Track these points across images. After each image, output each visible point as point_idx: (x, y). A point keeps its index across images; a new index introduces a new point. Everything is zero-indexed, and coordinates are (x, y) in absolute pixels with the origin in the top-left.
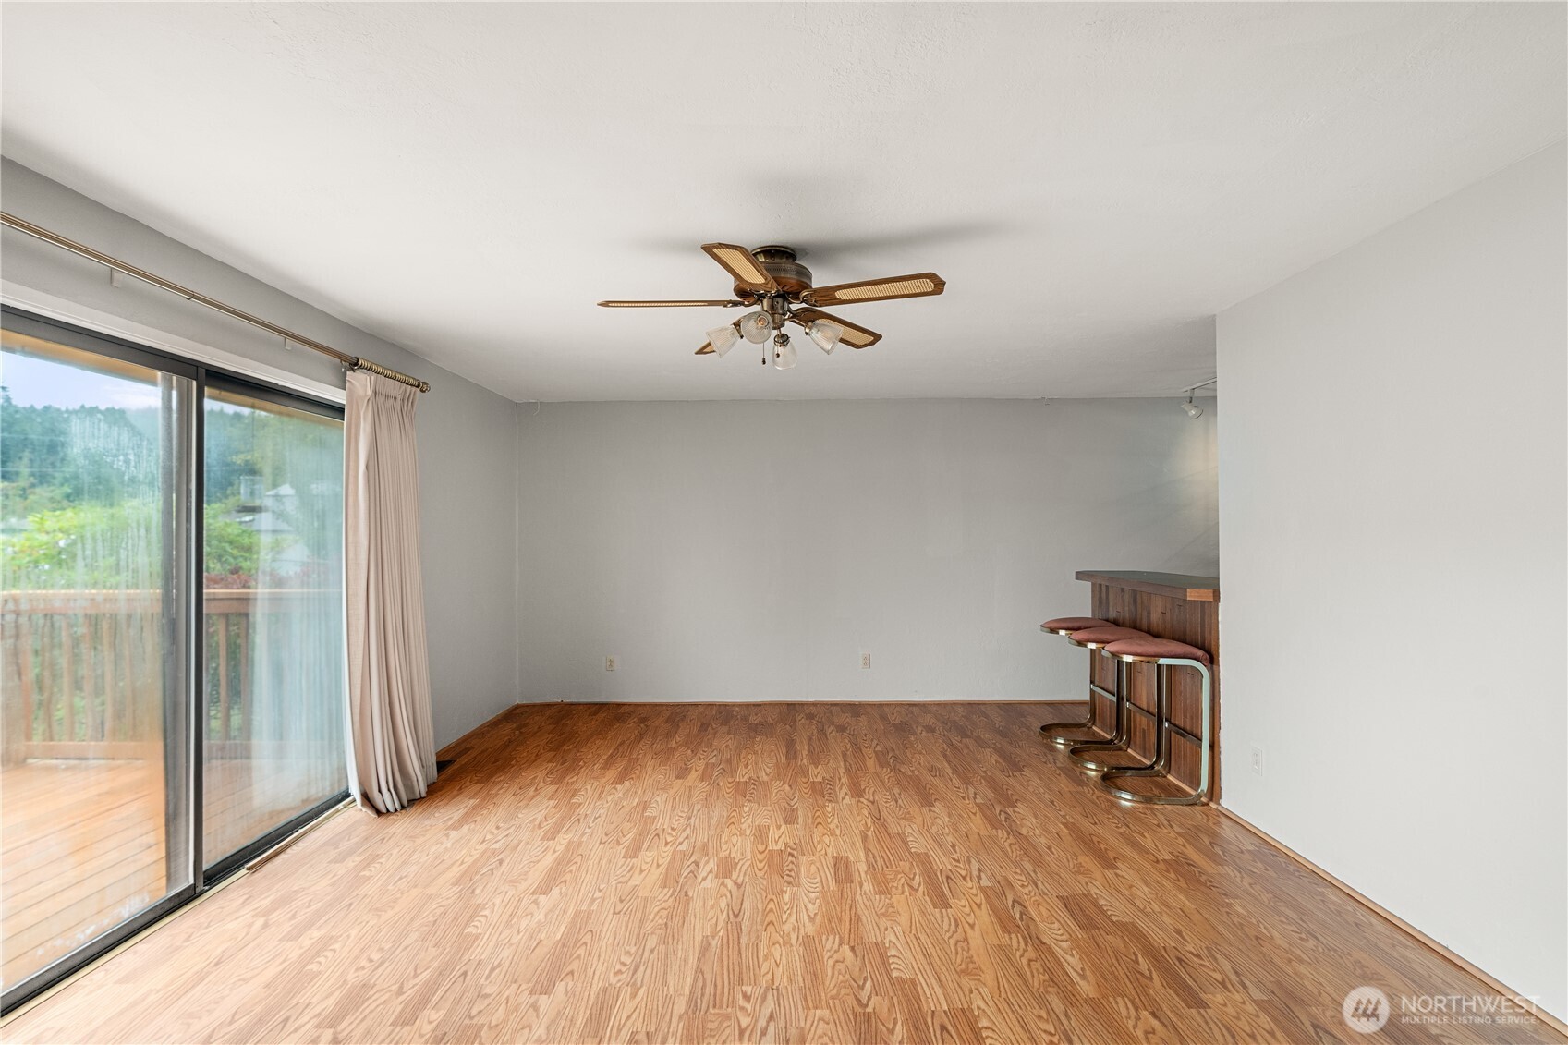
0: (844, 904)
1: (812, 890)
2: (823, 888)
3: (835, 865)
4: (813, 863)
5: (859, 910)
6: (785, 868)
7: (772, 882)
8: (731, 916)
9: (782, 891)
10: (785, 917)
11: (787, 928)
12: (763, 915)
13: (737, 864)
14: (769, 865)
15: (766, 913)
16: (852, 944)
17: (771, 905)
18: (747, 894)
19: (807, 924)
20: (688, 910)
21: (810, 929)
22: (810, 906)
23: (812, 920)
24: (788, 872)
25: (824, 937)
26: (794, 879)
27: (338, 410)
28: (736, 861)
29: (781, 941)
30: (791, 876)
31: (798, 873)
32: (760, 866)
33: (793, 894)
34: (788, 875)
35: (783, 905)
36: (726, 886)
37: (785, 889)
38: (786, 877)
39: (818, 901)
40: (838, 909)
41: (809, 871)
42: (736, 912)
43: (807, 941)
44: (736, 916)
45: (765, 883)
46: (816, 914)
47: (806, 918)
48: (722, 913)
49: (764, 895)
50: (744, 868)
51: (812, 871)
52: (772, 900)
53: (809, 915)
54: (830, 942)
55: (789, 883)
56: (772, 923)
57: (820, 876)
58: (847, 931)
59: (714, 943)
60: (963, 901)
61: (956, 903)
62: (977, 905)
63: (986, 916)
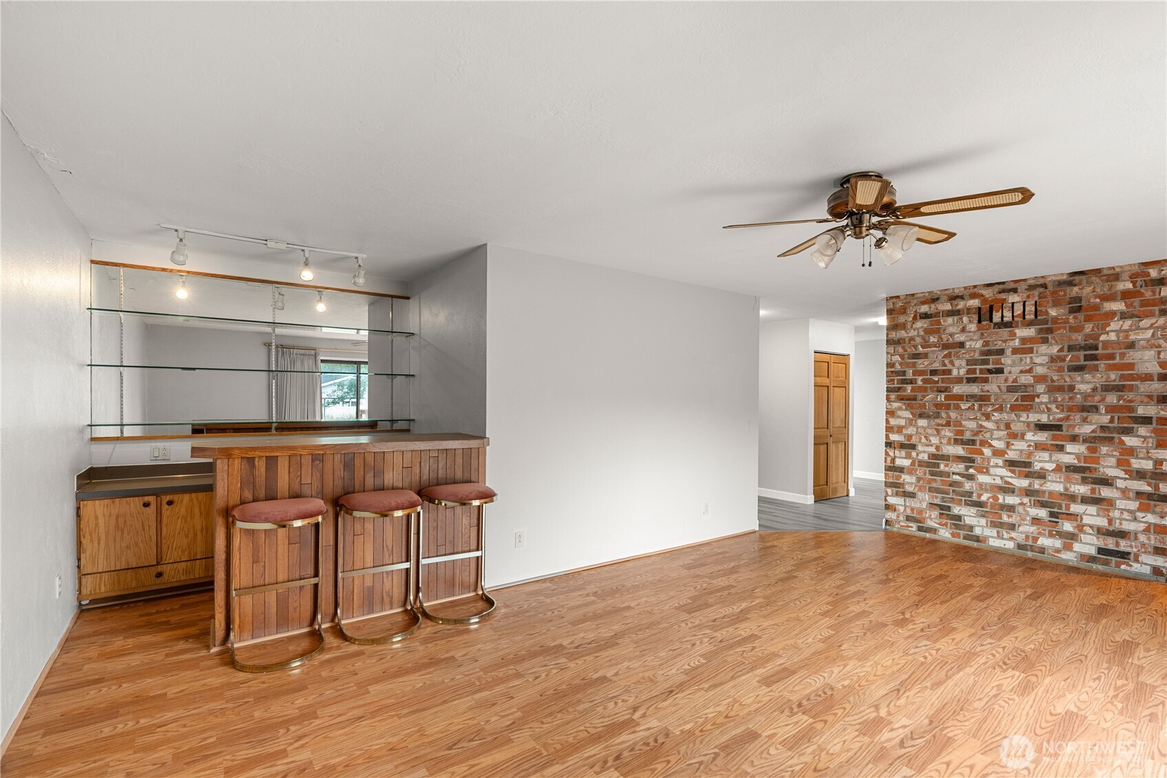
0: (811, 662)
1: (820, 677)
2: (811, 674)
3: (778, 681)
4: (792, 691)
5: (807, 656)
6: (821, 699)
7: (845, 696)
8: (902, 691)
12: (877, 681)
13: (859, 723)
14: (832, 707)
15: (873, 681)
16: (837, 647)
17: (864, 683)
18: (875, 698)
20: (936, 711)
22: (836, 671)
23: (845, 665)
24: (823, 695)
25: (849, 656)
26: (823, 689)
28: (857, 726)
29: (879, 666)
32: (839, 711)
33: (839, 682)
35: (855, 679)
36: (888, 711)
37: (840, 687)
39: (826, 671)
40: (819, 662)
41: (804, 688)
42: (896, 692)
43: (862, 659)
44: (898, 690)
45: (852, 697)
46: (839, 666)
47: (848, 667)
48: (908, 695)
49: (861, 691)
50: (856, 717)
51: (802, 686)
52: (859, 686)
54: (849, 653)
55: (832, 688)
57: (801, 681)
58: (831, 652)
59: (928, 684)
60: (739, 632)
61: (745, 633)
62: (737, 628)
63: (743, 625)
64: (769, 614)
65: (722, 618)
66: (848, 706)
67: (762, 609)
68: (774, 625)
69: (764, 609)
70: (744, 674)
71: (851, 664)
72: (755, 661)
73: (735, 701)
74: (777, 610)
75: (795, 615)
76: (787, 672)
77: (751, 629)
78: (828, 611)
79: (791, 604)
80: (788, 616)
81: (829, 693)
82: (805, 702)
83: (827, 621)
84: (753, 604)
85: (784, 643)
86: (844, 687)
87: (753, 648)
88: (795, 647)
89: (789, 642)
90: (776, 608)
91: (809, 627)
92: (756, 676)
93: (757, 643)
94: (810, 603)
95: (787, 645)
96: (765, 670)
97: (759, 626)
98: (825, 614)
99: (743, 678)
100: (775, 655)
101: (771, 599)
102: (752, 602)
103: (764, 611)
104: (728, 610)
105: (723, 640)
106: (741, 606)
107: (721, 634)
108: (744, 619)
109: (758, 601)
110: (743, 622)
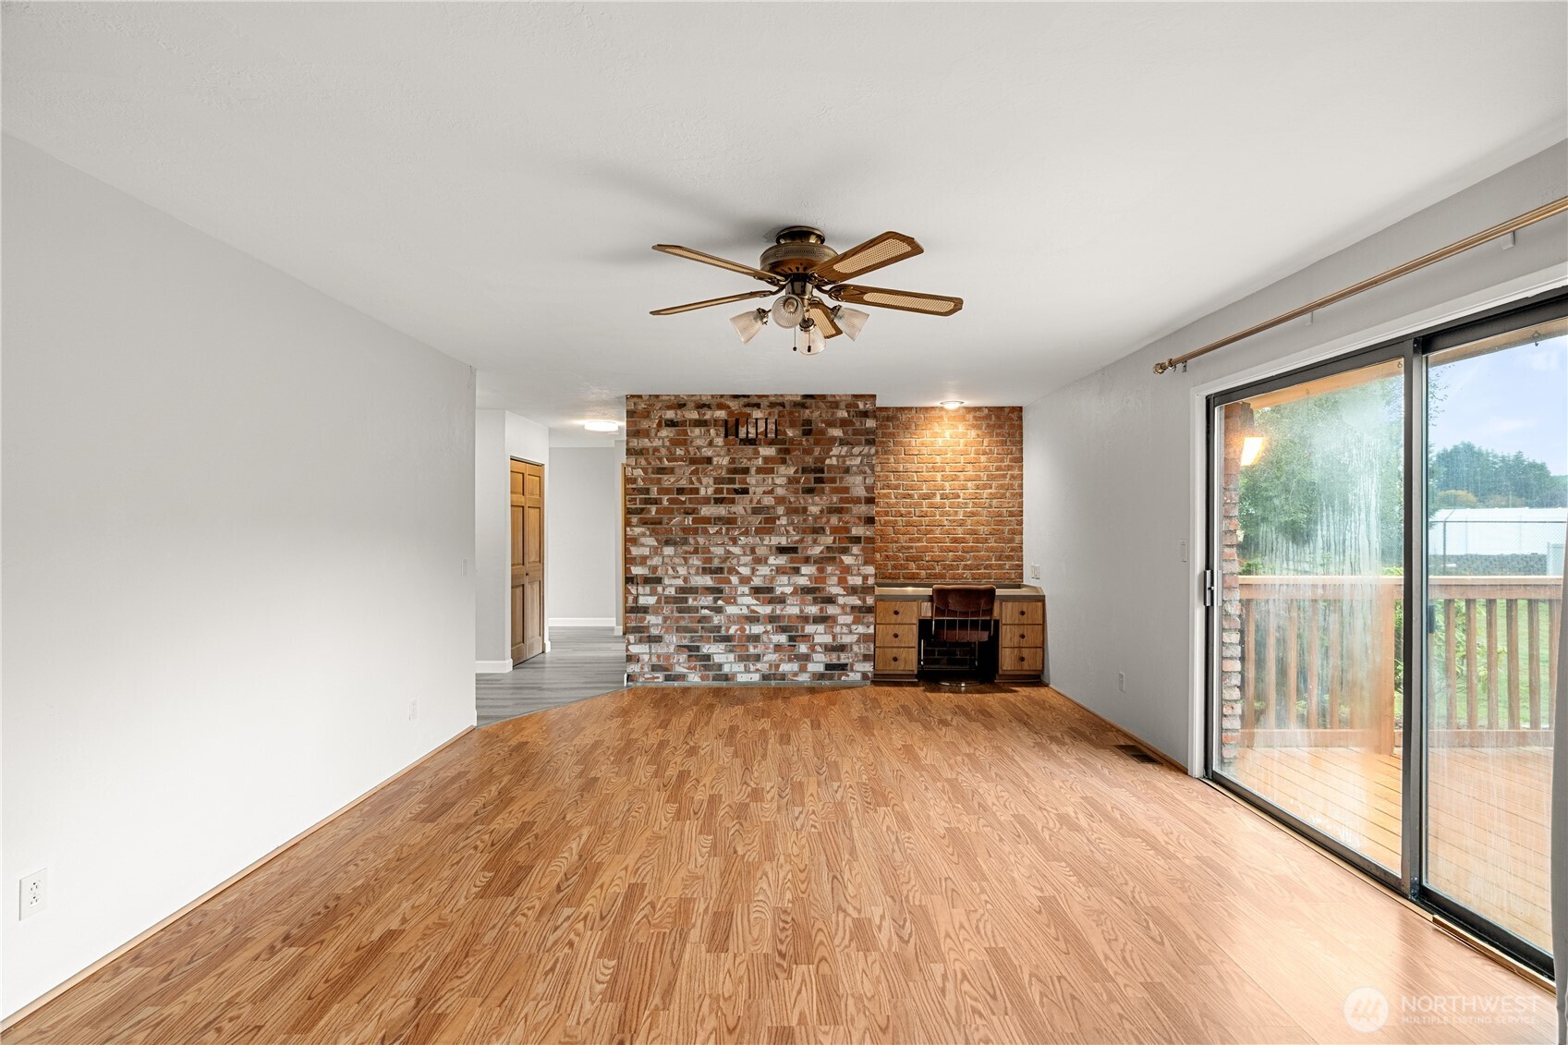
0: (732, 888)
1: (761, 904)
2: (748, 906)
3: (728, 937)
4: (755, 941)
5: (719, 883)
6: (790, 932)
7: (805, 913)
8: (839, 877)
9: (793, 902)
10: (790, 876)
11: (788, 867)
12: (810, 878)
13: (851, 940)
14: (811, 937)
15: (808, 880)
16: (735, 855)
17: (803, 887)
18: (830, 898)
19: (770, 870)
20: (882, 882)
21: (767, 866)
22: (765, 886)
23: (765, 874)
24: (787, 926)
25: (756, 860)
26: (779, 918)
28: (854, 945)
29: (792, 857)
30: (784, 921)
31: (774, 928)
32: (821, 937)
33: (782, 899)
34: (787, 923)
35: (791, 887)
36: (855, 908)
37: (790, 905)
38: (789, 919)
39: (757, 892)
40: (739, 883)
41: (762, 929)
42: (836, 880)
43: (771, 858)
44: (835, 877)
45: (812, 911)
46: (761, 878)
47: (770, 875)
48: (848, 879)
49: (811, 898)
50: (840, 933)
51: (758, 928)
52: (803, 893)
53: (767, 877)
54: (753, 857)
55: (785, 912)
56: (802, 871)
57: (749, 921)
58: (736, 865)
59: (847, 856)
60: (612, 890)
61: (619, 889)
62: (601, 886)
63: (604, 877)
64: (620, 846)
65: (567, 879)
67: (603, 842)
68: (641, 857)
70: (683, 951)
72: (675, 923)
73: (716, 999)
75: (650, 833)
76: (724, 918)
77: (621, 877)
78: (679, 812)
79: (631, 819)
80: (643, 838)
82: (782, 948)
83: (692, 825)
84: (584, 838)
85: (679, 878)
87: (653, 905)
88: (695, 877)
89: (682, 874)
90: (619, 832)
91: (682, 843)
92: (698, 944)
93: (650, 896)
94: (649, 809)
95: (684, 879)
96: (698, 929)
98: (679, 817)
99: (687, 957)
100: (687, 901)
101: (600, 821)
102: (580, 837)
103: (610, 844)
104: (562, 865)
105: (604, 914)
106: (572, 849)
107: (591, 906)
108: (597, 867)
109: (586, 832)
110: (601, 873)
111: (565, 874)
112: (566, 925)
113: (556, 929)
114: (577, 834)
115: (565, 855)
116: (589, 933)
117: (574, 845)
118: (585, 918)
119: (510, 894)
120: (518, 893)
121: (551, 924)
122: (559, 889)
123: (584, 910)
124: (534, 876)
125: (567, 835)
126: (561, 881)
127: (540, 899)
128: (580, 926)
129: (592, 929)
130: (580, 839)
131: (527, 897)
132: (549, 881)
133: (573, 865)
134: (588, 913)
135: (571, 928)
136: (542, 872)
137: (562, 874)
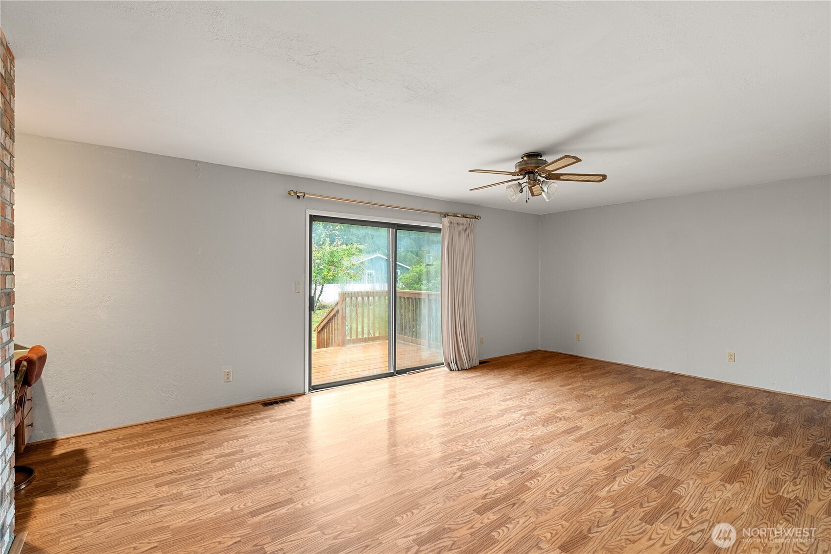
3: (572, 428)
4: (564, 424)
8: (508, 425)
22: (539, 433)
23: (532, 436)
27: (439, 230)
28: (536, 414)
30: (548, 424)
37: (539, 426)
46: (537, 435)
52: (528, 426)
55: (543, 425)
57: (560, 428)
60: (606, 456)
61: (601, 455)
62: (610, 459)
63: (606, 463)
64: (587, 474)
65: (627, 470)
66: (538, 419)
67: (597, 481)
68: (581, 463)
69: (595, 481)
70: (591, 431)
71: (529, 436)
72: (587, 437)
73: (591, 420)
74: (581, 479)
75: (564, 473)
76: (569, 432)
77: (598, 459)
78: (531, 479)
79: (567, 488)
80: (570, 472)
81: (546, 424)
82: (558, 420)
83: (534, 467)
84: (607, 489)
85: (571, 448)
86: (537, 426)
87: (591, 444)
88: (563, 446)
89: (567, 449)
90: (582, 482)
91: (551, 461)
92: (585, 430)
93: (590, 448)
94: (548, 489)
95: (569, 447)
96: (580, 433)
97: (592, 462)
98: (535, 475)
99: (591, 429)
100: (577, 440)
101: (589, 496)
102: (609, 491)
103: (592, 478)
104: (628, 478)
105: (615, 450)
106: (618, 485)
107: (619, 455)
108: (607, 468)
109: (603, 493)
110: (607, 465)
111: (627, 473)
112: (634, 453)
113: (639, 453)
114: (611, 494)
115: (624, 483)
116: (624, 447)
117: (616, 487)
118: (624, 451)
119: (661, 476)
120: (657, 475)
121: (641, 456)
122: (633, 468)
123: (623, 454)
124: (646, 479)
125: (618, 496)
126: (631, 471)
127: (644, 467)
128: (627, 450)
129: (623, 447)
130: (610, 489)
131: (652, 470)
132: (638, 473)
133: (621, 475)
134: (622, 453)
135: (632, 451)
136: (641, 480)
137: (629, 473)
